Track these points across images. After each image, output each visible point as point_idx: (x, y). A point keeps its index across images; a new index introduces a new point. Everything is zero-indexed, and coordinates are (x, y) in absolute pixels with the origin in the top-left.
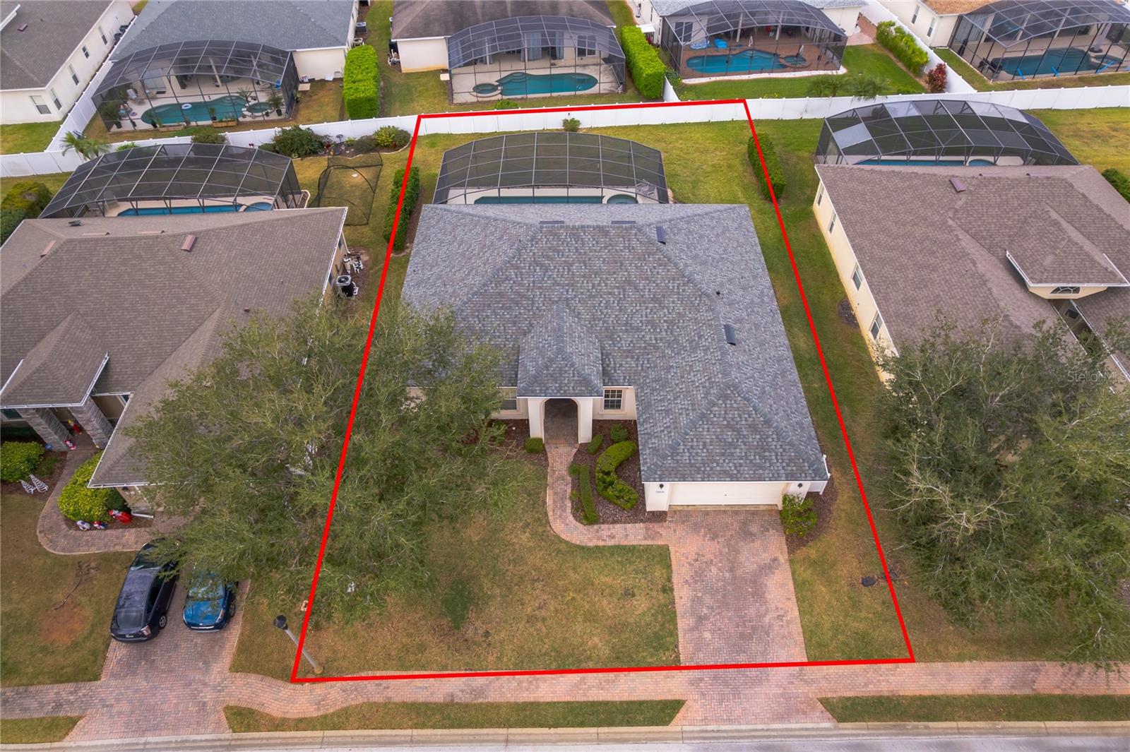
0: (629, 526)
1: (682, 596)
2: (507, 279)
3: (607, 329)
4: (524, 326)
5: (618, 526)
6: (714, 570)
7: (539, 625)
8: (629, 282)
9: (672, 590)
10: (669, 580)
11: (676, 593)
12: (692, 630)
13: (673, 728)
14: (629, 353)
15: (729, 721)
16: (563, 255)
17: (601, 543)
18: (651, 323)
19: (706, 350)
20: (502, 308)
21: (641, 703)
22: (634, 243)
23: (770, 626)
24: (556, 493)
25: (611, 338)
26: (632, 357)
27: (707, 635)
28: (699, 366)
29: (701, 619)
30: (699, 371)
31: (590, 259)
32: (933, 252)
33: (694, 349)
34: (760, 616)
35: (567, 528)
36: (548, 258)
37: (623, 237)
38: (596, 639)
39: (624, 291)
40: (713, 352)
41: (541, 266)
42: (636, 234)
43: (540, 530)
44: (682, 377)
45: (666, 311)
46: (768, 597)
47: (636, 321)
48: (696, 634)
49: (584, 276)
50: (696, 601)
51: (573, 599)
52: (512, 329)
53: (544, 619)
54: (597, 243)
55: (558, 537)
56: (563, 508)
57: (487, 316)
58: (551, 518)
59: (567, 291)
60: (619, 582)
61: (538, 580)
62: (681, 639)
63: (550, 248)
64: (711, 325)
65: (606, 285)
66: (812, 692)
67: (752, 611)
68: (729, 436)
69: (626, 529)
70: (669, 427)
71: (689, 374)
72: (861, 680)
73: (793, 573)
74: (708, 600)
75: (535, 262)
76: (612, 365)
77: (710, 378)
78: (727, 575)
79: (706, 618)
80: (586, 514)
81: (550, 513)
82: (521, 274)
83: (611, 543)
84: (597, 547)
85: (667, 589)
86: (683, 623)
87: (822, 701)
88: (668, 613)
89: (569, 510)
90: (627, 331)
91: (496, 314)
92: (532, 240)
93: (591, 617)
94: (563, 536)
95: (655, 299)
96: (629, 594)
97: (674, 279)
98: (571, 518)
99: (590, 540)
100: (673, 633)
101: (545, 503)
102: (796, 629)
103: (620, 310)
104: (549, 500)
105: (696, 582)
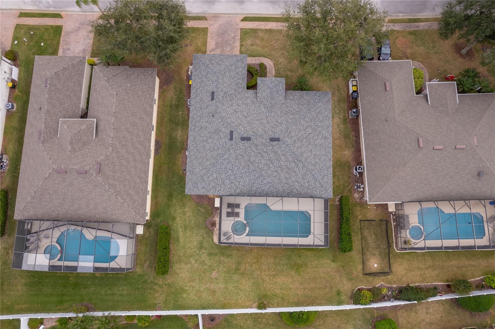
0: (250, 63)
1: (238, 44)
2: (291, 119)
3: (255, 104)
4: (284, 106)
5: (254, 63)
6: (228, 50)
7: (276, 39)
8: (246, 117)
9: (240, 45)
10: (241, 48)
11: (239, 45)
12: (236, 36)
13: (244, 16)
14: (247, 98)
15: (230, 17)
16: (270, 125)
17: (259, 58)
18: (238, 105)
19: (222, 90)
20: (292, 111)
21: (251, 21)
22: (243, 129)
23: (216, 36)
24: (272, 74)
25: (253, 102)
26: (246, 97)
27: (232, 35)
28: (226, 85)
29: (234, 38)
30: (226, 83)
31: (260, 124)
33: (225, 93)
34: (218, 38)
35: (269, 63)
36: (276, 125)
37: (247, 131)
38: (261, 35)
39: (248, 115)
40: (220, 88)
41: (278, 123)
42: (242, 132)
43: (276, 62)
44: (231, 84)
45: (233, 109)
46: (215, 43)
47: (244, 106)
48: (235, 35)
49: (262, 119)
50: (234, 42)
51: (267, 44)
52: (288, 105)
53: (275, 40)
54: (257, 129)
55: (271, 60)
56: (270, 69)
57: (297, 108)
58: (273, 66)
59: (269, 115)
60: (254, 47)
61: (277, 49)
62: (239, 34)
63: (275, 128)
64: (219, 100)
65: (254, 116)
66: (209, 22)
67: (220, 40)
68: (220, 63)
69: (251, 62)
70: (238, 68)
71: (229, 84)
72: (196, 24)
73: (206, 48)
74: (231, 42)
75: (281, 124)
76: (253, 95)
77: (223, 78)
78: (225, 48)
79: (232, 39)
80: (262, 67)
81: (273, 67)
82: (286, 120)
83: (256, 58)
84: (260, 57)
85: (241, 45)
86: (239, 37)
87: (207, 20)
88: (242, 40)
89: (268, 68)
90: (248, 104)
91: (294, 109)
92: (282, 131)
93: (262, 40)
94: (270, 60)
95: (237, 112)
96: (252, 45)
97: (229, 118)
98: (267, 66)
99: (262, 59)
100: (241, 35)
101: (275, 70)
102: (209, 35)
103: (249, 109)
104: (274, 71)
105: (233, 47)
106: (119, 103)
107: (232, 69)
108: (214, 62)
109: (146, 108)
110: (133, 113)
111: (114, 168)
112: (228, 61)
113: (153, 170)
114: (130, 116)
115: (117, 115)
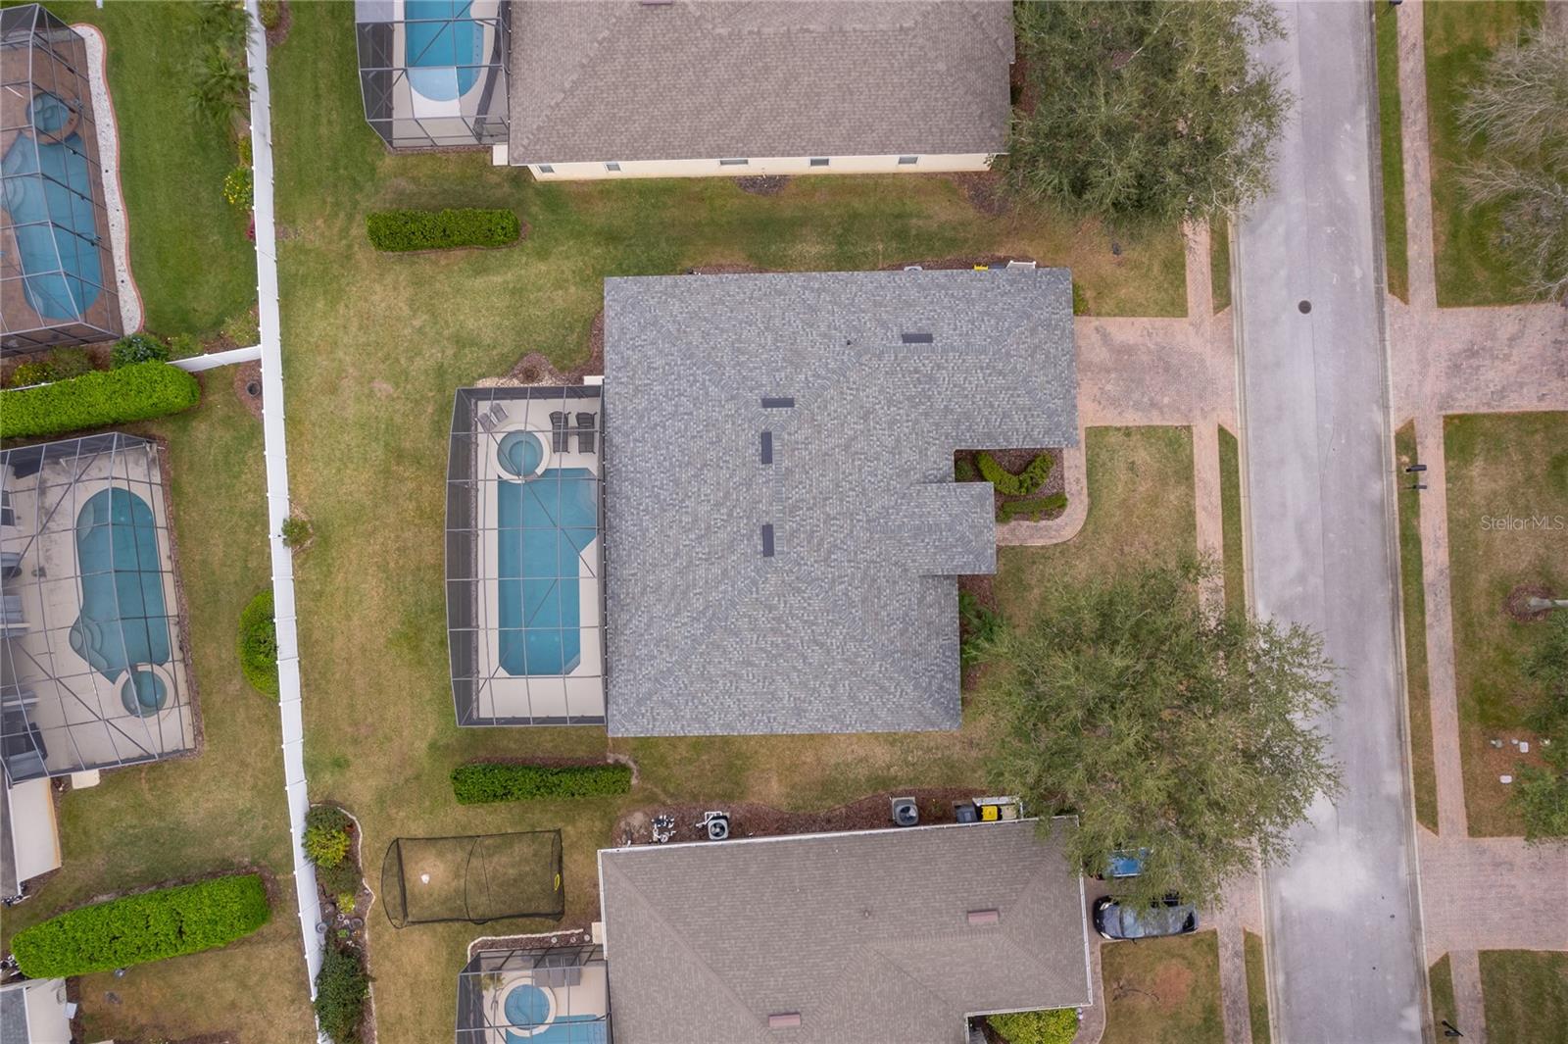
0: (1066, 464)
1: (1133, 419)
2: (846, 595)
3: (898, 476)
4: (898, 571)
5: (1066, 475)
6: (1109, 387)
7: (1161, 547)
8: (847, 447)
9: (1127, 428)
10: (1118, 429)
11: (1130, 424)
12: (1162, 413)
13: (1239, 437)
14: (923, 453)
15: (1232, 390)
16: (818, 526)
17: (1085, 491)
18: (892, 423)
19: (939, 367)
20: (879, 598)
21: (1222, 460)
22: (800, 437)
23: (1156, 344)
24: (1031, 536)
25: (907, 472)
26: (926, 449)
27: (1166, 400)
28: (959, 378)
29: (1153, 404)
30: (965, 378)
31: (821, 493)
32: (766, 68)
33: (931, 379)
34: (1149, 352)
35: (1069, 524)
36: (820, 544)
37: (793, 450)
38: (1172, 497)
39: (857, 453)
40: (946, 361)
41: (830, 552)
42: (790, 434)
43: (1074, 550)
44: (967, 396)
45: (877, 407)
46: (1131, 342)
47: (890, 442)
48: (1166, 410)
49: (841, 500)
50: (1137, 406)
51: (1138, 517)
52: (901, 586)
53: (1156, 543)
54: (801, 483)
55: (1081, 532)
56: (1047, 529)
57: (888, 615)
58: (1060, 541)
59: (859, 521)
60: (1124, 475)
61: (1122, 550)
62: (1170, 424)
63: (809, 542)
64: (905, 357)
65: (851, 474)
66: (1209, 319)
67: (1145, 358)
68: (1040, 357)
69: (1070, 468)
70: (1025, 416)
71: (964, 389)
72: (1199, 277)
73: (1109, 315)
74: (1136, 396)
75: (825, 560)
76: (935, 472)
77: (982, 368)
78: (1113, 376)
79: (1151, 400)
80: (1055, 504)
81: (1055, 541)
82: (840, 577)
83: (1084, 482)
84: (1089, 495)
85: (1127, 432)
86: (1157, 422)
87: (1216, 313)
88: (1148, 432)
89: (1050, 523)
90: (900, 453)
91: (886, 605)
92: (799, 564)
93: (1154, 501)
94: (1079, 528)
95: (865, 418)
96: (1132, 467)
97: (842, 393)
98: (1058, 521)
99: (1082, 502)
100: (1166, 429)
101: (1043, 547)
102: (1159, 322)
103: (877, 459)
104: (1040, 543)
105: (1120, 405)
106: (876, 41)
107: (1019, 396)
108: (1042, 333)
109: (873, 131)
110: (849, 88)
111: (665, 49)
112: (1048, 382)
113: (689, 179)
114: (837, 82)
115: (835, 38)
